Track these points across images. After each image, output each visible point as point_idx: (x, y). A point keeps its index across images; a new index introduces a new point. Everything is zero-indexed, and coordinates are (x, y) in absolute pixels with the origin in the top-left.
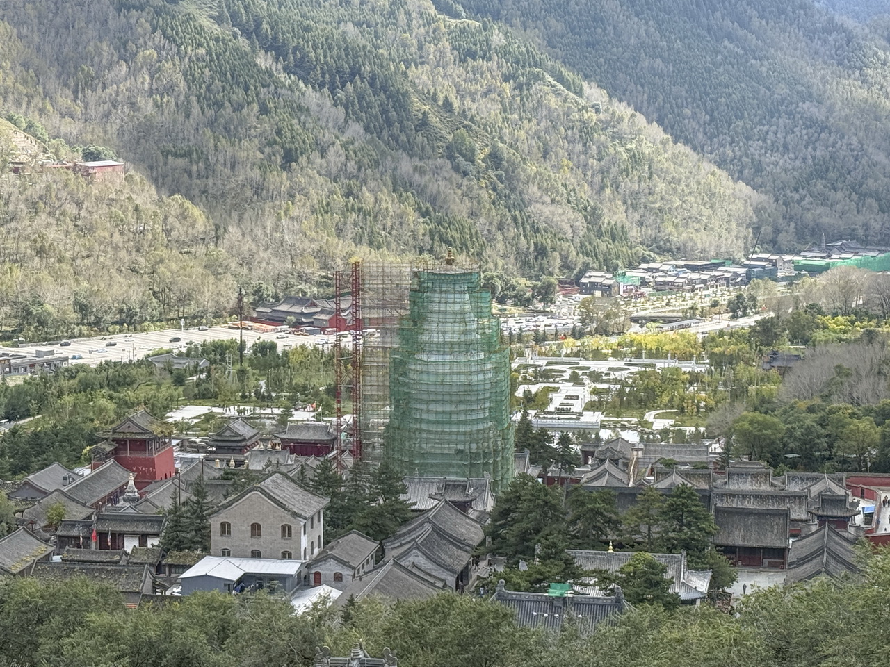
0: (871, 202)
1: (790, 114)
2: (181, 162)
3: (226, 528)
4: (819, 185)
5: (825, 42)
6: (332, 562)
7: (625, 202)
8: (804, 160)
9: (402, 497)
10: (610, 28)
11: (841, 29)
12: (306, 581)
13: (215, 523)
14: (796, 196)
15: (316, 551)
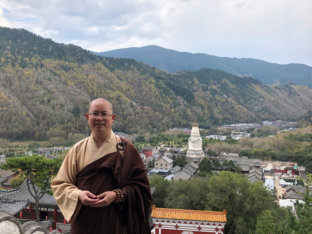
0: (272, 115)
1: (258, 100)
2: (158, 107)
3: (157, 164)
4: (263, 112)
5: (264, 88)
6: (173, 170)
7: (230, 114)
8: (261, 108)
9: (185, 160)
10: (228, 86)
11: (267, 86)
12: (169, 173)
13: (155, 164)
14: (259, 113)
15: (171, 168)
